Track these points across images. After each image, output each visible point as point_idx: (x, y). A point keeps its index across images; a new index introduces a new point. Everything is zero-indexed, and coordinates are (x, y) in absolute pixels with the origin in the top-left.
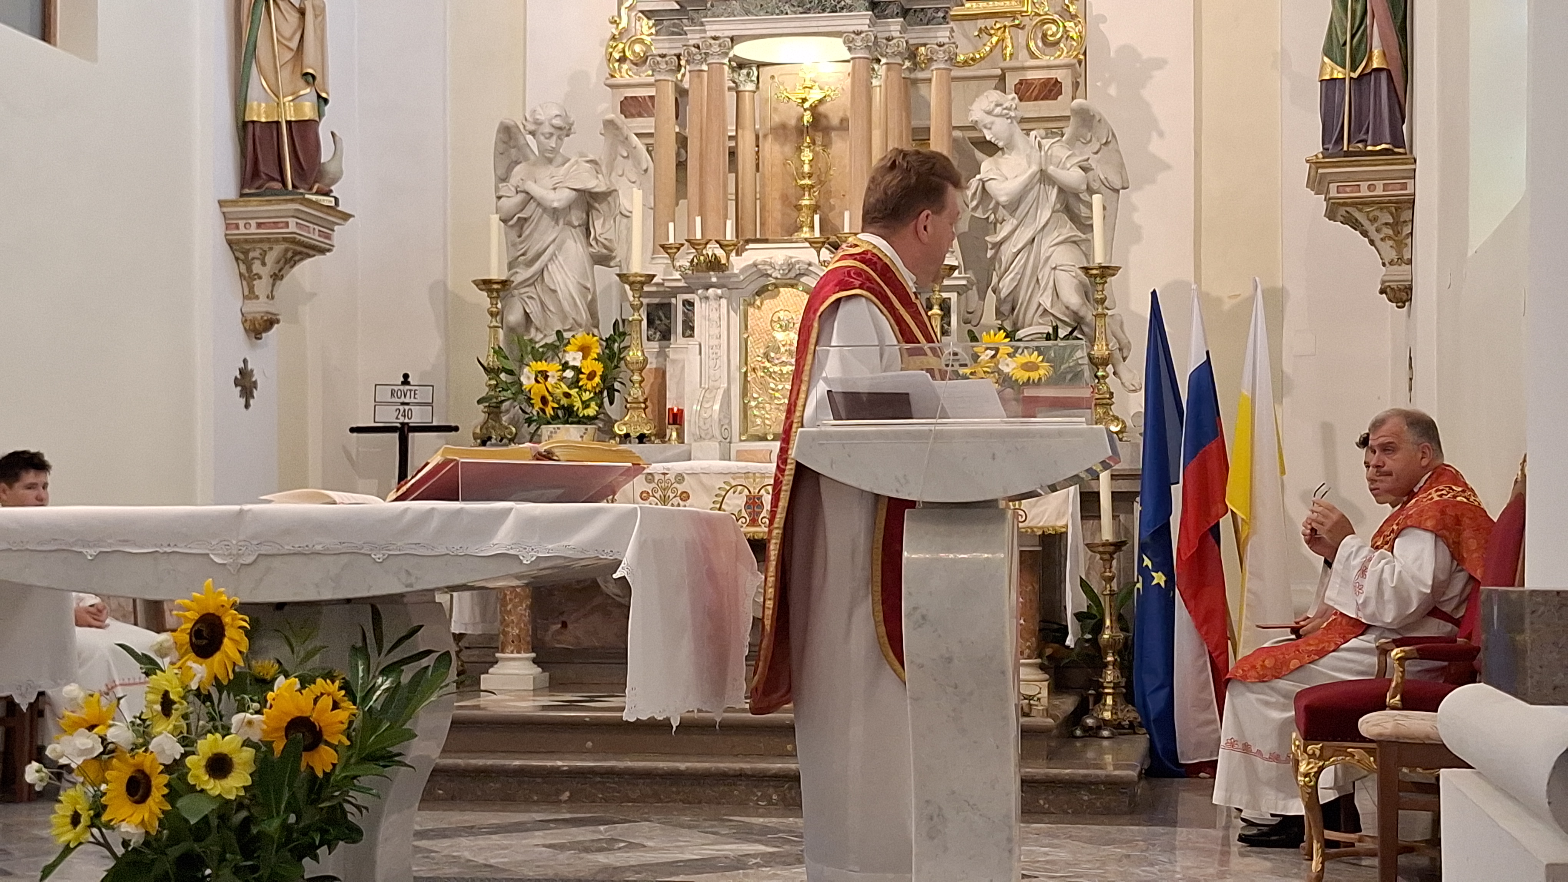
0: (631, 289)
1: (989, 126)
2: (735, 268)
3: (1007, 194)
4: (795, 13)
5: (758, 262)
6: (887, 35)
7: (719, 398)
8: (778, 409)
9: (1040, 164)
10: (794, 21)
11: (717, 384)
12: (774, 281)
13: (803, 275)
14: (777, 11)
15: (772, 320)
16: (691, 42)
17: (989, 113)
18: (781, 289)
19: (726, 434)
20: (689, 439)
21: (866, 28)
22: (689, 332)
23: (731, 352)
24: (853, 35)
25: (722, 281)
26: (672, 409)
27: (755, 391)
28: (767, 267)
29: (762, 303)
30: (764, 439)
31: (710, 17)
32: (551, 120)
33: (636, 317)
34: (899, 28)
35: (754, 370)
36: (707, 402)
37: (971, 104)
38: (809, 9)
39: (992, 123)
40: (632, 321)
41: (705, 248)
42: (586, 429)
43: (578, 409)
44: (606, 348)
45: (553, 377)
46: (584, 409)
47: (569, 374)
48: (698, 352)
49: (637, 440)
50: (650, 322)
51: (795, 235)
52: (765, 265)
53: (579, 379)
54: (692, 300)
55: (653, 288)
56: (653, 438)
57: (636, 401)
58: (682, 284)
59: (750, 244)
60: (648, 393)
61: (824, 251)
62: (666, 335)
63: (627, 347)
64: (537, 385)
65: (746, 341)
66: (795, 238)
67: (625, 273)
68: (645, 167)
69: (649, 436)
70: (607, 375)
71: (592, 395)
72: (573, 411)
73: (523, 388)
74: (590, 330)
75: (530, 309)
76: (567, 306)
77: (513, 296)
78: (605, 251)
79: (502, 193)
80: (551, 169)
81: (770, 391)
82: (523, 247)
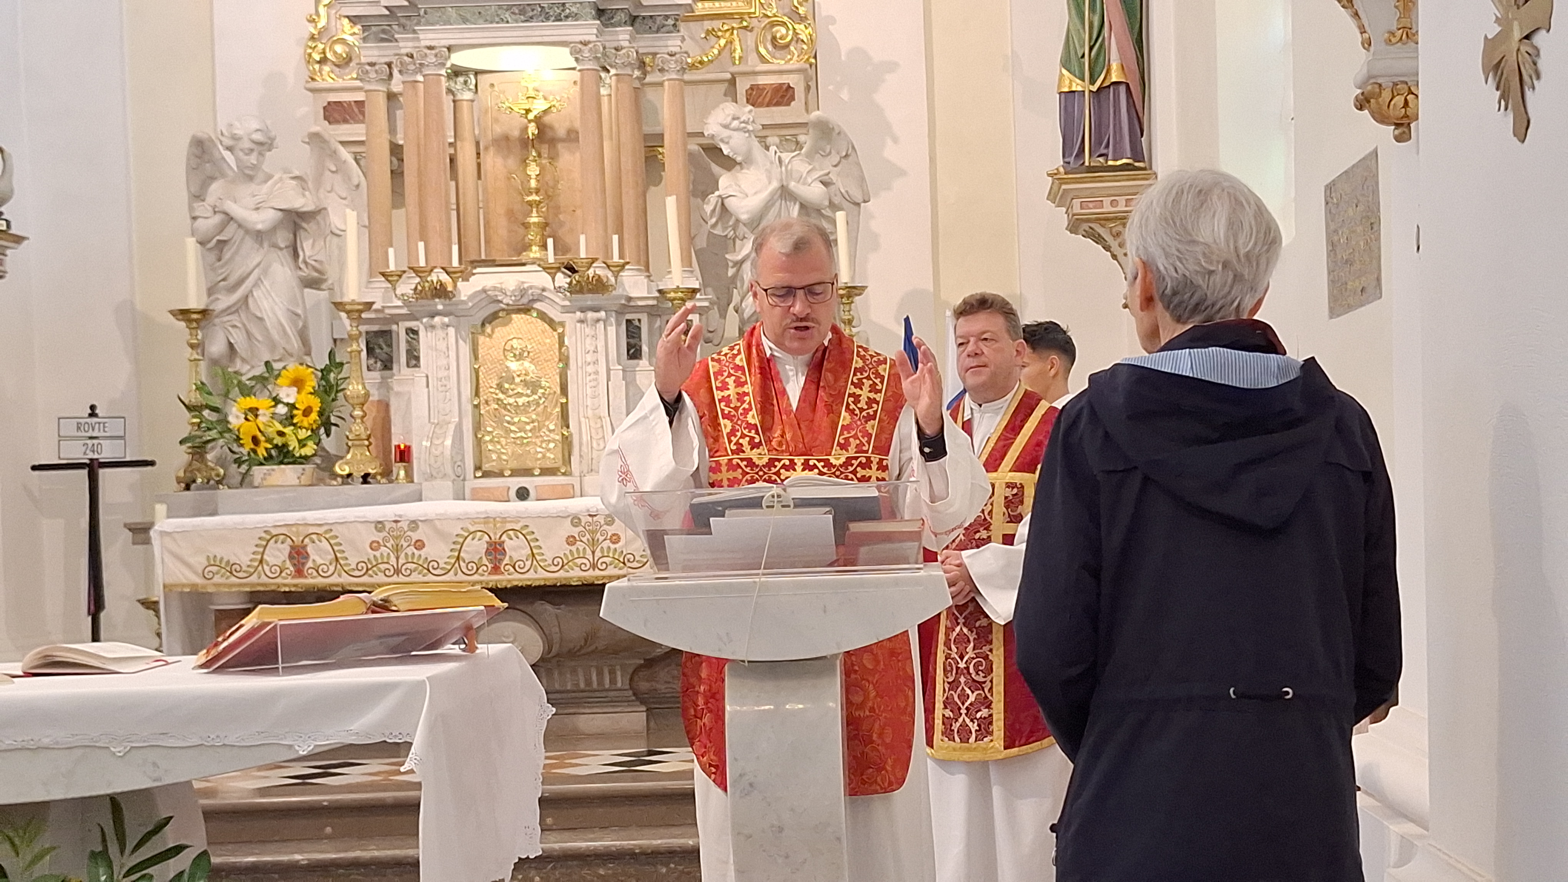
0: (348, 317)
1: (726, 140)
2: (462, 295)
3: (747, 212)
4: (517, 22)
5: (487, 288)
6: (615, 44)
7: (451, 432)
8: (515, 443)
9: (781, 180)
10: (517, 29)
11: (447, 418)
12: (505, 306)
13: (538, 300)
14: (497, 19)
15: (505, 350)
16: (404, 51)
17: (726, 127)
18: (514, 316)
19: (459, 472)
20: (418, 479)
21: (593, 38)
22: (414, 362)
23: (462, 384)
24: (580, 46)
25: (449, 308)
26: (399, 446)
27: (489, 425)
28: (497, 293)
29: (493, 331)
30: (501, 474)
31: (425, 25)
32: (249, 134)
33: (355, 347)
34: (628, 37)
35: (487, 402)
36: (438, 439)
37: (707, 118)
38: (531, 18)
39: (730, 137)
40: (351, 352)
41: (430, 275)
42: (304, 469)
43: (294, 448)
44: (322, 379)
45: (264, 415)
46: (300, 448)
47: (282, 410)
48: (425, 384)
49: (361, 480)
50: (370, 351)
51: (524, 257)
52: (495, 290)
53: (292, 417)
54: (416, 329)
55: (373, 316)
56: (379, 477)
57: (358, 438)
58: (404, 311)
59: (475, 268)
60: (372, 430)
61: (559, 276)
62: (389, 365)
63: (345, 378)
64: (247, 423)
65: (477, 372)
66: (524, 261)
67: (339, 300)
68: (356, 183)
69: (374, 477)
70: (324, 410)
71: (309, 433)
72: (288, 452)
73: (231, 427)
74: (301, 358)
75: (234, 338)
76: (276, 335)
77: (215, 325)
78: (316, 274)
79: (197, 214)
80: (253, 187)
81: (506, 424)
82: (223, 272)
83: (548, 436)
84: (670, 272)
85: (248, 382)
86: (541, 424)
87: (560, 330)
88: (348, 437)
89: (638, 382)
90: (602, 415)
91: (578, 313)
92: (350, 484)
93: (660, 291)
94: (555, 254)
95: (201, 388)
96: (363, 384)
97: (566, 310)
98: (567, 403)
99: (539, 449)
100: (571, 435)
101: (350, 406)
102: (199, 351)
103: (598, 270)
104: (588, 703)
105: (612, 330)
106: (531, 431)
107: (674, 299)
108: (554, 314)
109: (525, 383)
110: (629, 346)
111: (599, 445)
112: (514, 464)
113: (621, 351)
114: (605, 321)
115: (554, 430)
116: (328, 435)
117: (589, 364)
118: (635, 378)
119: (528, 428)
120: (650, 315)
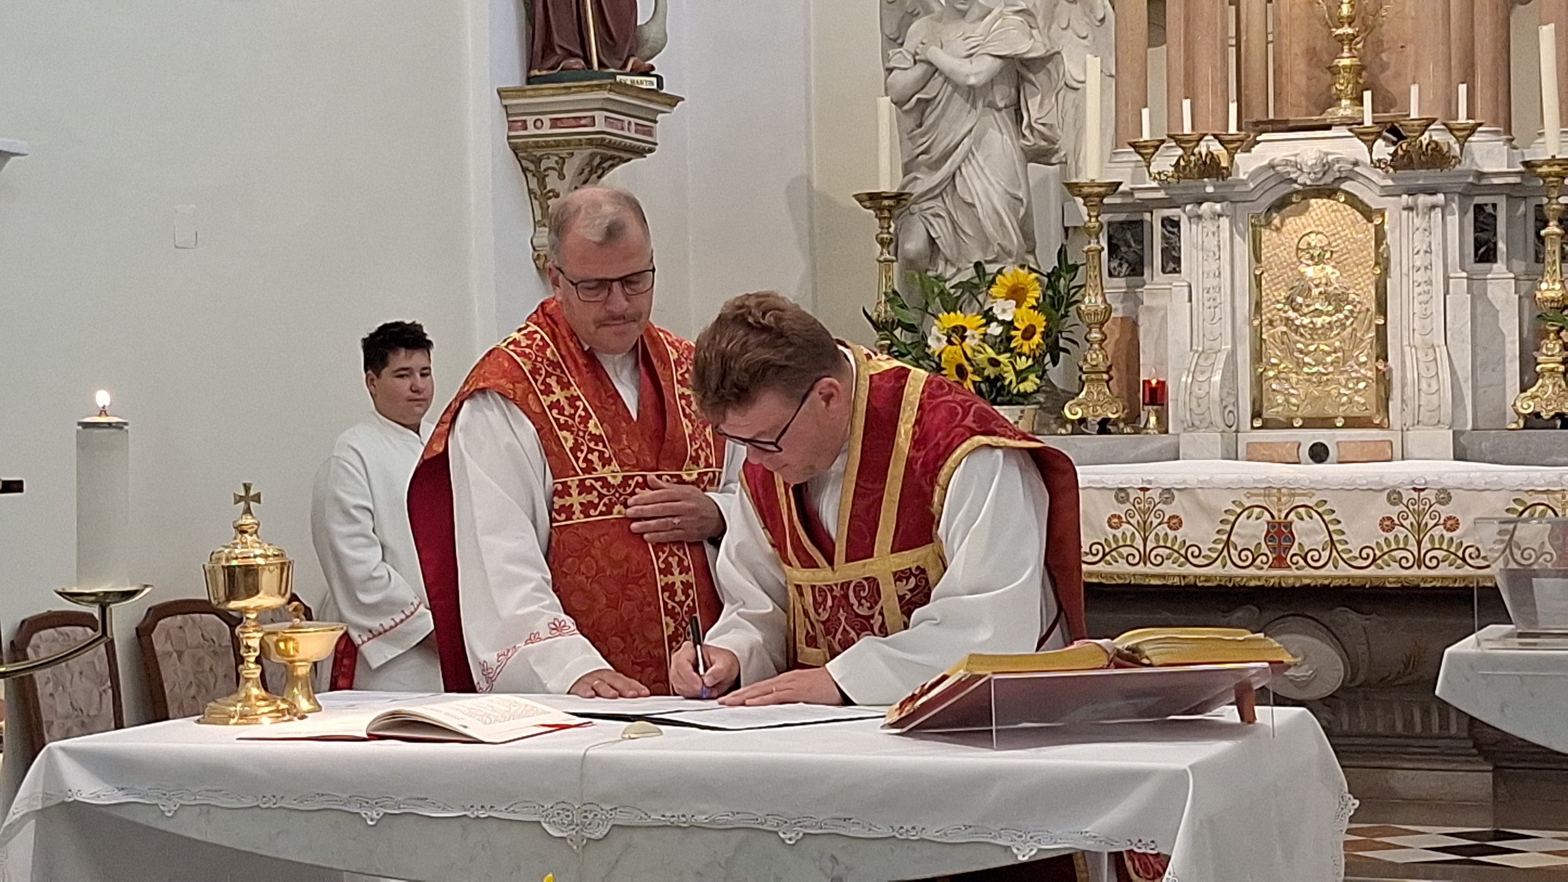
0: (1085, 204)
2: (1241, 172)
5: (1276, 162)
7: (1220, 364)
8: (1309, 380)
11: (1216, 345)
12: (1300, 188)
13: (1347, 178)
15: (1298, 249)
18: (1313, 201)
19: (1230, 419)
20: (1175, 429)
22: (1172, 265)
23: (1237, 296)
25: (1222, 191)
26: (1149, 382)
27: (1274, 355)
28: (1289, 169)
29: (1282, 222)
30: (1289, 425)
33: (1093, 245)
35: (1271, 322)
36: (1202, 373)
40: (1087, 252)
41: (1197, 145)
42: (1022, 411)
43: (1011, 382)
44: (1047, 288)
45: (973, 337)
46: (1018, 383)
47: (995, 329)
48: (1186, 298)
49: (1097, 427)
50: (1113, 250)
51: (1328, 116)
52: (1287, 165)
53: (1010, 339)
54: (1176, 219)
55: (1118, 200)
56: (1121, 425)
57: (1094, 370)
58: (1161, 194)
59: (1261, 133)
60: (1113, 358)
61: (1380, 142)
62: (1138, 267)
63: (1081, 287)
64: (950, 347)
65: (1258, 279)
66: (1328, 121)
67: (1074, 180)
68: (1101, 16)
69: (1115, 423)
70: (1051, 330)
71: (1030, 362)
72: (1003, 386)
73: (930, 352)
74: (1023, 259)
75: (936, 232)
76: (990, 228)
77: (912, 214)
78: (1043, 143)
79: (892, 64)
80: (965, 26)
81: (1296, 354)
82: (924, 142)
83: (1357, 371)
84: (1541, 135)
85: (952, 291)
86: (1347, 354)
87: (1378, 221)
88: (1081, 369)
89: (1490, 295)
90: (1435, 344)
91: (1405, 197)
92: (1084, 433)
93: (1525, 164)
94: (1373, 111)
95: (893, 298)
96: (1103, 295)
97: (1387, 192)
98: (1385, 324)
99: (1343, 391)
100: (1390, 370)
101: (1085, 326)
102: (892, 247)
103: (1437, 135)
104: (1409, 754)
105: (1453, 220)
106: (1332, 363)
107: (1549, 175)
108: (1372, 199)
109: (1327, 297)
110: (1478, 244)
111: (1429, 386)
112: (1307, 411)
113: (1466, 252)
114: (1443, 208)
115: (1365, 363)
116: (1055, 364)
117: (1418, 270)
118: (1485, 290)
119: (1329, 359)
120: (1509, 197)
